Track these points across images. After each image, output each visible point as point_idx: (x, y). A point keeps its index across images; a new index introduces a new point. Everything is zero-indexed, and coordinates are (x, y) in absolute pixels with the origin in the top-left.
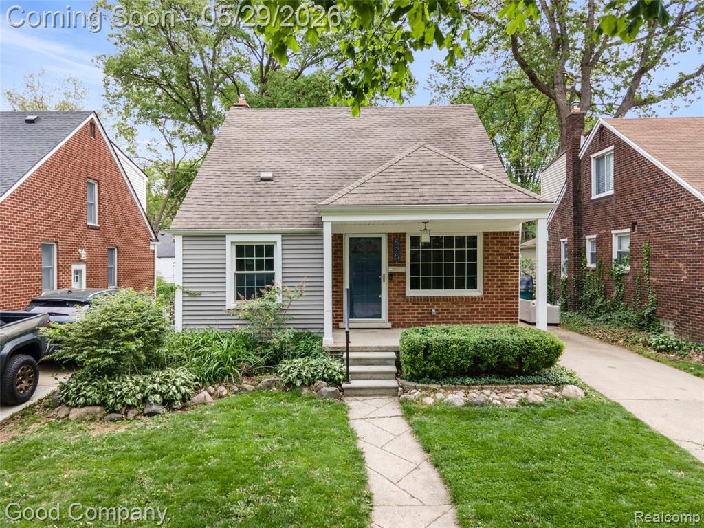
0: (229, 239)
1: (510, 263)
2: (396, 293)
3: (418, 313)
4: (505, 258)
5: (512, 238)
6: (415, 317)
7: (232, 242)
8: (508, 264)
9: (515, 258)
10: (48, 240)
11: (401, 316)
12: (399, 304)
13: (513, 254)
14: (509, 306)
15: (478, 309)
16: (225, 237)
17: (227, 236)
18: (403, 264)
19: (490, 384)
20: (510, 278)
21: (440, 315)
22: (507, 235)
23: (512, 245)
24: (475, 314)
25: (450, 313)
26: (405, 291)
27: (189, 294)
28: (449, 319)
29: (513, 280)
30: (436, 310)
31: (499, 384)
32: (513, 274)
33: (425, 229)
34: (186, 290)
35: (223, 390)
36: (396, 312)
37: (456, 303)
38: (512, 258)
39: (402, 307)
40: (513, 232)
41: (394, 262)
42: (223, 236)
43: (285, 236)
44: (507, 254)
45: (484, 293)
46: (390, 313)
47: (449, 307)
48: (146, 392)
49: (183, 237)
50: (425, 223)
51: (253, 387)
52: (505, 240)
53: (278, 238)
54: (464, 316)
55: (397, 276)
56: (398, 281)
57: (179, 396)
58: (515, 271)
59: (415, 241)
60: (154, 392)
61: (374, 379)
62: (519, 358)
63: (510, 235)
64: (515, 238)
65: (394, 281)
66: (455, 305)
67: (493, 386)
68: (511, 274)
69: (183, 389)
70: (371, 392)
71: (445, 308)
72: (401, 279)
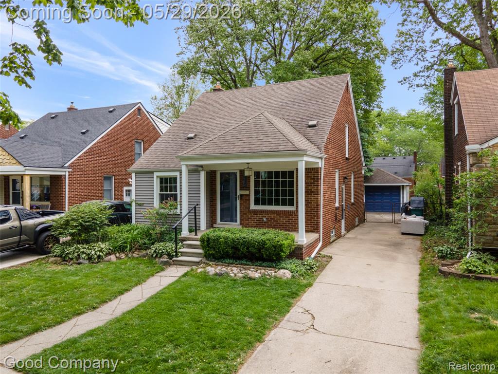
0: (156, 174)
1: (313, 189)
2: (245, 207)
3: (257, 220)
4: (309, 186)
5: (314, 172)
6: (255, 222)
7: (157, 176)
8: (311, 190)
9: (316, 185)
10: (108, 174)
11: (247, 221)
12: (246, 214)
14: (312, 218)
15: (292, 219)
16: (153, 173)
18: (248, 189)
19: (241, 264)
20: (312, 199)
21: (269, 222)
22: (311, 170)
23: (314, 177)
24: (290, 222)
25: (275, 221)
26: (250, 206)
27: (139, 205)
28: (275, 225)
29: (315, 201)
30: (267, 219)
31: (245, 265)
32: (315, 196)
33: (248, 168)
34: (137, 202)
35: (123, 256)
36: (244, 219)
37: (278, 215)
38: (314, 185)
39: (247, 216)
40: (315, 168)
41: (244, 187)
44: (311, 183)
45: (297, 209)
46: (241, 220)
47: (275, 217)
48: (79, 253)
49: (136, 173)
50: (248, 164)
51: (137, 256)
52: (310, 174)
53: (178, 174)
54: (284, 223)
55: (245, 197)
56: (246, 200)
57: (95, 256)
58: (316, 194)
59: (257, 174)
60: (83, 253)
62: (259, 250)
63: (313, 170)
64: (316, 172)
65: (243, 200)
67: (241, 266)
68: (313, 196)
69: (98, 253)
70: (186, 264)
71: (272, 217)
72: (247, 199)
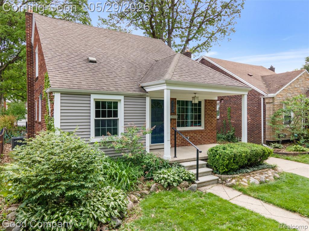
0: (93, 97)
1: (214, 114)
7: (94, 99)
13: (215, 110)
15: (203, 136)
16: (90, 95)
17: (92, 95)
18: (175, 114)
20: (214, 121)
22: (213, 101)
23: (214, 106)
25: (194, 138)
26: (176, 128)
35: (134, 197)
40: (215, 100)
41: (172, 113)
42: (89, 95)
43: (126, 96)
44: (213, 110)
45: (205, 128)
47: (193, 135)
49: (61, 94)
50: (195, 93)
51: (148, 191)
52: (212, 104)
53: (122, 98)
55: (173, 120)
56: (173, 123)
61: (203, 176)
64: (215, 103)
66: (195, 134)
68: (214, 119)
70: (208, 183)
72: (175, 122)
